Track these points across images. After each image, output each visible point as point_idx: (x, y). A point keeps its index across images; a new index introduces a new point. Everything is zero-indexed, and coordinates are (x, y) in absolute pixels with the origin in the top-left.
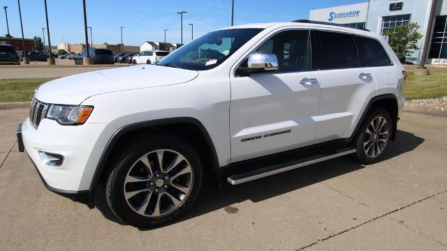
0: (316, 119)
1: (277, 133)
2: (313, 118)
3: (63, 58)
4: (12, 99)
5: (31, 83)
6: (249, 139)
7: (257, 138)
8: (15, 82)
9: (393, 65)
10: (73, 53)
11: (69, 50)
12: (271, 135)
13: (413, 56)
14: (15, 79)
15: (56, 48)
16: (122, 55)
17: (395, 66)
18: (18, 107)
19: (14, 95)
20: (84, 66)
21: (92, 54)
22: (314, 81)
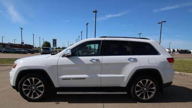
0: (99, 75)
1: (79, 79)
2: (98, 75)
6: (66, 79)
7: (69, 79)
9: (160, 55)
12: (75, 79)
17: (161, 55)
22: (97, 60)
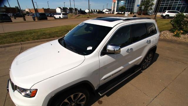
3: (28, 15)
4: (11, 42)
5: (17, 34)
6: (106, 78)
7: (109, 77)
8: (10, 34)
10: (32, 13)
11: (30, 11)
13: (150, 12)
14: (9, 33)
15: (25, 10)
16: (50, 14)
18: (14, 45)
19: (11, 40)
20: (36, 21)
21: (38, 15)
